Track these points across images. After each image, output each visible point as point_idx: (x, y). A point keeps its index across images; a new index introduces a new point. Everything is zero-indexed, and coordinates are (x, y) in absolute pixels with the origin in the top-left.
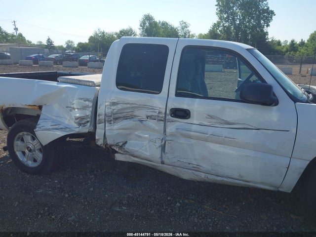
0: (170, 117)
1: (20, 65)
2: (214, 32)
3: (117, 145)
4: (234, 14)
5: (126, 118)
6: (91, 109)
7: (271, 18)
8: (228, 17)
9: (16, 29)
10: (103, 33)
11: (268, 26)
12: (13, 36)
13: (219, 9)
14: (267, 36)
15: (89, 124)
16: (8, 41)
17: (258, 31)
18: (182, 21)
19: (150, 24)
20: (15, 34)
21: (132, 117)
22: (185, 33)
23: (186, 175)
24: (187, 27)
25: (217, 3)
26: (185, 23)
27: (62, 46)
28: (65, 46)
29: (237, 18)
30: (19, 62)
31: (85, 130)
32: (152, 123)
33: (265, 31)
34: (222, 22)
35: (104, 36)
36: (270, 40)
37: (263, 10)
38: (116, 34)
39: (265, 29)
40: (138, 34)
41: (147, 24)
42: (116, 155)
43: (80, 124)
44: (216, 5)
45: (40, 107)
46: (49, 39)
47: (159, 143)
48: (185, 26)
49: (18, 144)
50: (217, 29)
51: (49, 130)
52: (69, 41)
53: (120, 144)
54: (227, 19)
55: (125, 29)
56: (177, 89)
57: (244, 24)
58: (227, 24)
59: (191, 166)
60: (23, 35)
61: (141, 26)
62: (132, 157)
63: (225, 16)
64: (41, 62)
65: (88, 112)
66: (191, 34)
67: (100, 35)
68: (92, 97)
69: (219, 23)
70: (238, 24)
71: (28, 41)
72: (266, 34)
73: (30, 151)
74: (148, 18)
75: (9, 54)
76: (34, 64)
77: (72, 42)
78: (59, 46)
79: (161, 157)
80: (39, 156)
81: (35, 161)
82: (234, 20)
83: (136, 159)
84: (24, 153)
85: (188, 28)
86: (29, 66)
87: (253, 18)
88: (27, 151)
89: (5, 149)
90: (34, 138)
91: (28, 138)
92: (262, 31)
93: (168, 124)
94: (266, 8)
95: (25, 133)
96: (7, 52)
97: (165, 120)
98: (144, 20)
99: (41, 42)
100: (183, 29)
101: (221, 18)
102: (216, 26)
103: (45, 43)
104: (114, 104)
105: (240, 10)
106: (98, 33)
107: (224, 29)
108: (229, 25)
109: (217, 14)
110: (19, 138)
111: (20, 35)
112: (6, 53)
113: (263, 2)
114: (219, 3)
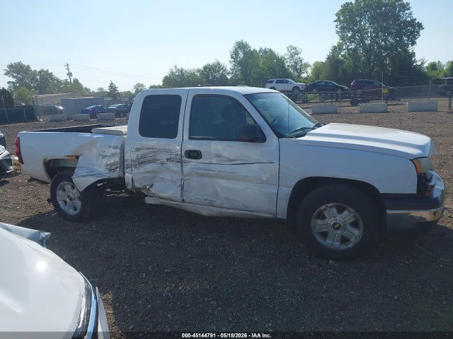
0: (185, 158)
1: (75, 121)
2: (334, 58)
3: (145, 188)
4: (361, 31)
5: (149, 162)
6: (119, 155)
7: (418, 32)
8: (353, 36)
9: (70, 74)
10: (182, 71)
11: (414, 43)
12: (66, 83)
13: (339, 27)
14: (413, 59)
15: (118, 169)
16: (60, 90)
17: (399, 52)
18: (291, 46)
19: (244, 54)
20: (69, 81)
21: (154, 161)
22: (296, 63)
23: (205, 211)
24: (298, 54)
25: (336, 18)
26: (295, 48)
27: (129, 92)
28: (133, 92)
29: (368, 36)
30: (74, 117)
31: (115, 175)
32: (172, 166)
33: (411, 51)
34: (346, 43)
35: (183, 74)
36: (419, 63)
37: (405, 22)
38: (199, 71)
39: (410, 49)
40: (228, 69)
41: (241, 55)
42: (146, 198)
43: (111, 170)
44: (335, 21)
45: (77, 157)
46: (112, 84)
47: (179, 183)
48: (294, 52)
49: (60, 193)
50: (339, 54)
51: (84, 176)
52: (138, 85)
53: (148, 187)
54: (351, 40)
55: (211, 63)
56: (190, 134)
57: (377, 43)
58: (353, 46)
59: (207, 201)
60: (80, 82)
61: (232, 57)
62: (159, 199)
63: (349, 35)
64: (100, 115)
65: (117, 159)
66: (303, 62)
67: (177, 74)
68: (119, 145)
69: (340, 46)
70: (370, 45)
71: (86, 89)
72: (413, 54)
73: (71, 200)
74: (241, 46)
75: (61, 108)
76: (91, 118)
77: (142, 85)
78: (125, 92)
79: (182, 196)
80: (79, 204)
81: (75, 209)
82: (362, 40)
83: (162, 201)
84: (65, 202)
85: (300, 56)
86: (86, 121)
87: (390, 34)
88: (68, 200)
89: (49, 201)
90: (73, 187)
91: (68, 187)
92: (406, 51)
93: (184, 164)
94: (409, 19)
95: (66, 182)
96: (58, 104)
97: (181, 162)
98: (236, 50)
99: (102, 89)
100: (293, 57)
101: (343, 38)
102: (336, 50)
103: (106, 89)
104: (138, 149)
105: (370, 24)
106: (174, 71)
107: (349, 54)
108: (356, 47)
109: (337, 32)
110: (60, 188)
111: (76, 81)
112: (56, 106)
113: (404, 11)
114: (339, 18)
